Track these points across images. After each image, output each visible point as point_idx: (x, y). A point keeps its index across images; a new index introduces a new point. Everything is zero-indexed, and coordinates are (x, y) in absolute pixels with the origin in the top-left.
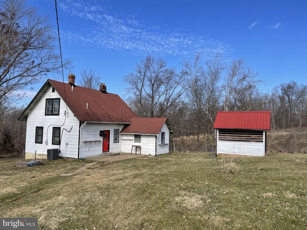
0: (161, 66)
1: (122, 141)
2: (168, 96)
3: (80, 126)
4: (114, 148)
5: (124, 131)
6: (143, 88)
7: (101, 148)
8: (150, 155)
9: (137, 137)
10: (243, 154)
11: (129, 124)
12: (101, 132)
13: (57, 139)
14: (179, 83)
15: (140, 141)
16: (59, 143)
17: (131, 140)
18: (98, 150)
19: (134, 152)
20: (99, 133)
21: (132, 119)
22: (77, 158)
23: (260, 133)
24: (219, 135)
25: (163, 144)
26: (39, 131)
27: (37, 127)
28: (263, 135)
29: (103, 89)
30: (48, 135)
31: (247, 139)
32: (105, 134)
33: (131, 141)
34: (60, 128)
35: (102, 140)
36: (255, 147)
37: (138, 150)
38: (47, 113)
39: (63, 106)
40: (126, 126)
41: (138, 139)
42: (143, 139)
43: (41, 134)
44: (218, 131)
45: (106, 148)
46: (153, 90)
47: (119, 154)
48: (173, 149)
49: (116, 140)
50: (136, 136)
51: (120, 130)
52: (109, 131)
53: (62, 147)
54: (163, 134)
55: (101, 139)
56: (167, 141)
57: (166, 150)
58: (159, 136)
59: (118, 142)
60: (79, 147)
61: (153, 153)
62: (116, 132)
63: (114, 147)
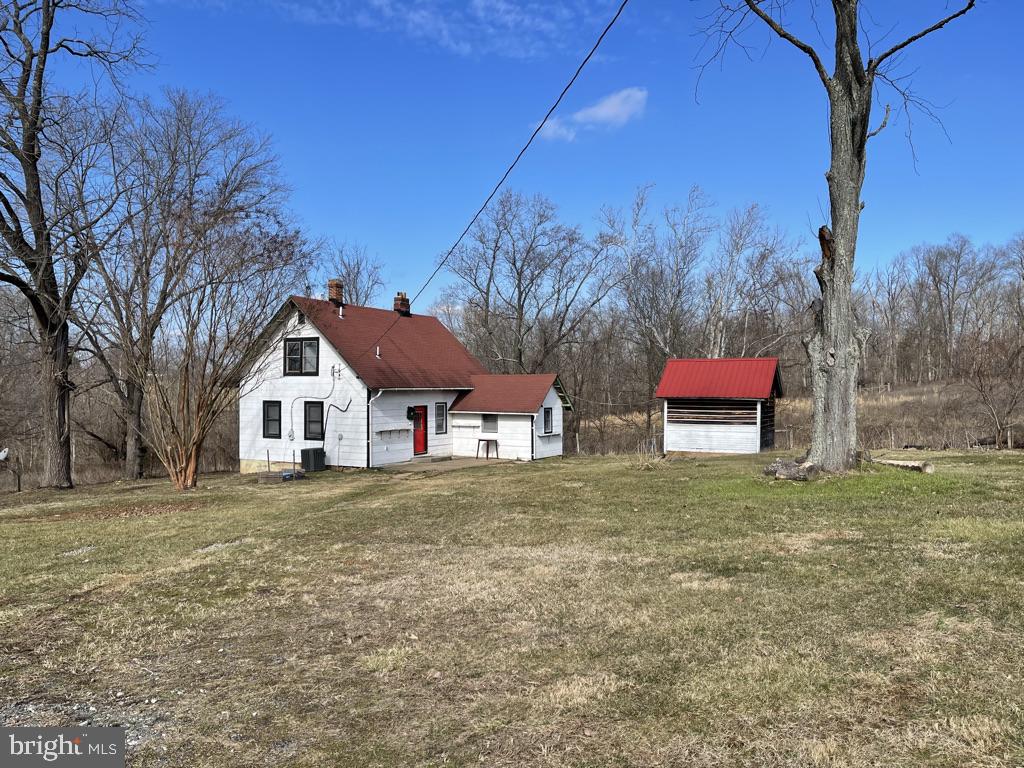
0: (543, 218)
1: (454, 429)
2: (562, 303)
3: (369, 399)
4: (437, 445)
5: (456, 408)
6: (492, 284)
7: (412, 444)
8: (518, 460)
9: (489, 419)
10: (716, 451)
11: (470, 391)
12: (410, 410)
13: (315, 428)
14: (593, 266)
15: (495, 430)
16: (322, 437)
17: (474, 427)
18: (404, 451)
19: (481, 454)
20: (405, 412)
21: (474, 379)
22: (365, 466)
23: (751, 405)
24: (669, 412)
25: (548, 436)
26: (272, 412)
27: (265, 402)
28: (756, 409)
29: (403, 306)
30: (293, 419)
31: (725, 418)
32: (417, 415)
33: (476, 429)
34: (322, 403)
35: (412, 427)
36: (740, 435)
37: (492, 448)
38: (287, 371)
39: (328, 356)
40: (462, 394)
41: (490, 424)
42: (501, 423)
43: (277, 418)
44: (666, 405)
45: (421, 445)
46: (519, 288)
47: (449, 458)
48: (575, 446)
49: (441, 429)
50: (485, 418)
51: (449, 406)
52: (426, 407)
53: (329, 445)
54: (548, 412)
55: (410, 425)
56: (558, 425)
57: (556, 448)
58: (539, 416)
59: (446, 433)
60: (368, 444)
61: (526, 456)
62: (441, 411)
63: (436, 443)
